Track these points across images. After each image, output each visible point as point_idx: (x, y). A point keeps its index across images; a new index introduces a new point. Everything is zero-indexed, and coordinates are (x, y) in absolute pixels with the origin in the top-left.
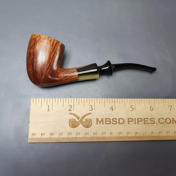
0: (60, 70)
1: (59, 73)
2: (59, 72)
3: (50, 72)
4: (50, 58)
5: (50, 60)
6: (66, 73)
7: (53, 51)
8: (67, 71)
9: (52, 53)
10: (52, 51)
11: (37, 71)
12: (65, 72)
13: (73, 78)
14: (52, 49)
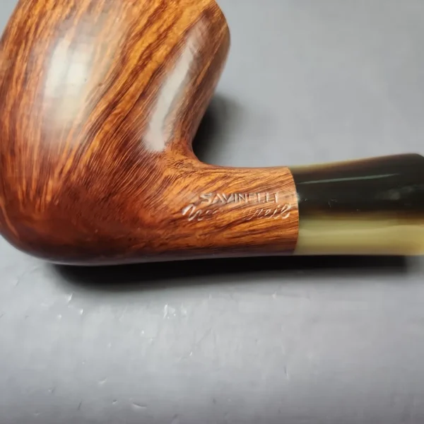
0: (181, 163)
1: (168, 181)
2: (170, 172)
3: (108, 157)
4: (124, 61)
5: (117, 75)
6: (220, 183)
7: (150, 23)
8: (225, 177)
9: (141, 34)
10: (144, 21)
11: (20, 140)
12: (214, 182)
13: (261, 224)
14: (142, 13)
